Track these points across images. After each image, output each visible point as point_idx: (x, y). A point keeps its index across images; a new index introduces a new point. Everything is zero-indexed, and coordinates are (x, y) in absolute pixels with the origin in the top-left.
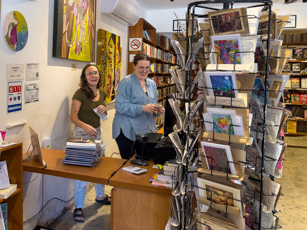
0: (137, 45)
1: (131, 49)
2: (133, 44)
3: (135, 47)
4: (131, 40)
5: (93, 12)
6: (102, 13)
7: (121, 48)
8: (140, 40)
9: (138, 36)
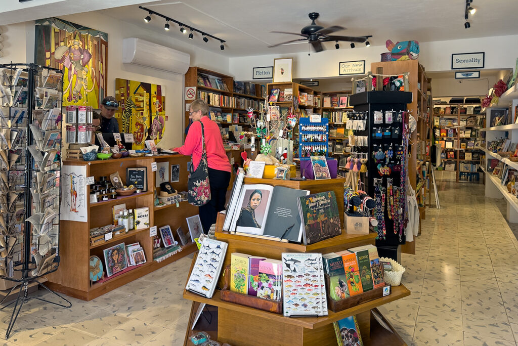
0: (192, 94)
1: (187, 98)
2: (189, 93)
3: (191, 96)
4: (187, 88)
5: (102, 62)
6: (124, 63)
7: (164, 97)
8: (195, 88)
9: (192, 85)
